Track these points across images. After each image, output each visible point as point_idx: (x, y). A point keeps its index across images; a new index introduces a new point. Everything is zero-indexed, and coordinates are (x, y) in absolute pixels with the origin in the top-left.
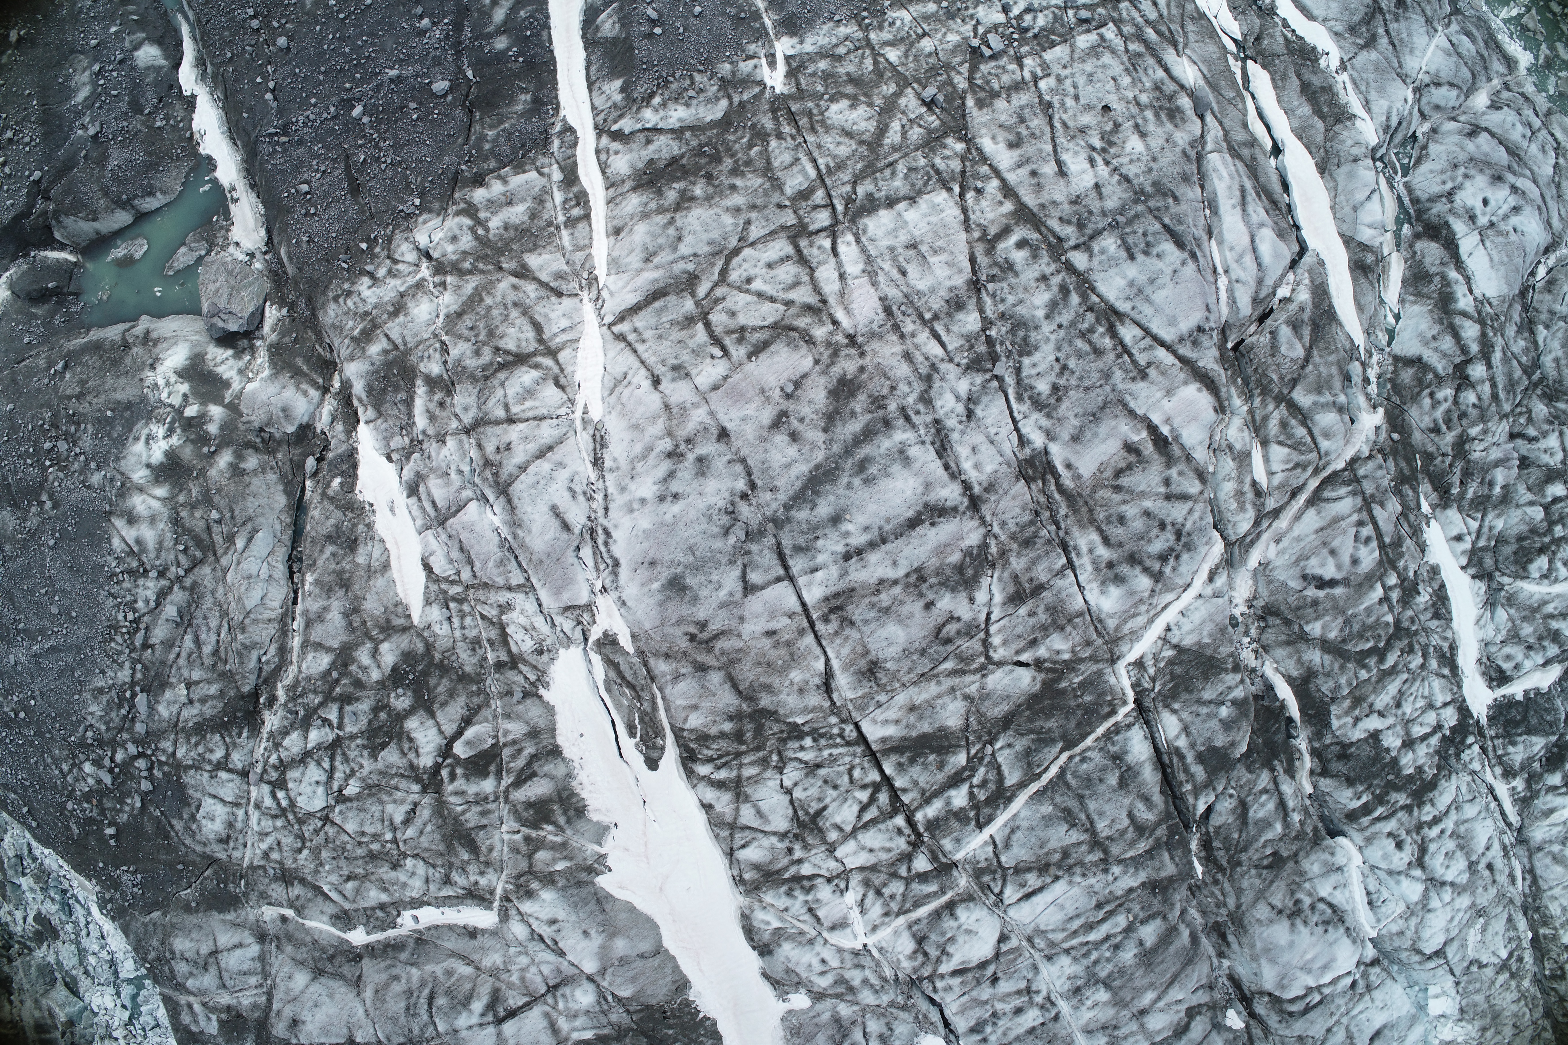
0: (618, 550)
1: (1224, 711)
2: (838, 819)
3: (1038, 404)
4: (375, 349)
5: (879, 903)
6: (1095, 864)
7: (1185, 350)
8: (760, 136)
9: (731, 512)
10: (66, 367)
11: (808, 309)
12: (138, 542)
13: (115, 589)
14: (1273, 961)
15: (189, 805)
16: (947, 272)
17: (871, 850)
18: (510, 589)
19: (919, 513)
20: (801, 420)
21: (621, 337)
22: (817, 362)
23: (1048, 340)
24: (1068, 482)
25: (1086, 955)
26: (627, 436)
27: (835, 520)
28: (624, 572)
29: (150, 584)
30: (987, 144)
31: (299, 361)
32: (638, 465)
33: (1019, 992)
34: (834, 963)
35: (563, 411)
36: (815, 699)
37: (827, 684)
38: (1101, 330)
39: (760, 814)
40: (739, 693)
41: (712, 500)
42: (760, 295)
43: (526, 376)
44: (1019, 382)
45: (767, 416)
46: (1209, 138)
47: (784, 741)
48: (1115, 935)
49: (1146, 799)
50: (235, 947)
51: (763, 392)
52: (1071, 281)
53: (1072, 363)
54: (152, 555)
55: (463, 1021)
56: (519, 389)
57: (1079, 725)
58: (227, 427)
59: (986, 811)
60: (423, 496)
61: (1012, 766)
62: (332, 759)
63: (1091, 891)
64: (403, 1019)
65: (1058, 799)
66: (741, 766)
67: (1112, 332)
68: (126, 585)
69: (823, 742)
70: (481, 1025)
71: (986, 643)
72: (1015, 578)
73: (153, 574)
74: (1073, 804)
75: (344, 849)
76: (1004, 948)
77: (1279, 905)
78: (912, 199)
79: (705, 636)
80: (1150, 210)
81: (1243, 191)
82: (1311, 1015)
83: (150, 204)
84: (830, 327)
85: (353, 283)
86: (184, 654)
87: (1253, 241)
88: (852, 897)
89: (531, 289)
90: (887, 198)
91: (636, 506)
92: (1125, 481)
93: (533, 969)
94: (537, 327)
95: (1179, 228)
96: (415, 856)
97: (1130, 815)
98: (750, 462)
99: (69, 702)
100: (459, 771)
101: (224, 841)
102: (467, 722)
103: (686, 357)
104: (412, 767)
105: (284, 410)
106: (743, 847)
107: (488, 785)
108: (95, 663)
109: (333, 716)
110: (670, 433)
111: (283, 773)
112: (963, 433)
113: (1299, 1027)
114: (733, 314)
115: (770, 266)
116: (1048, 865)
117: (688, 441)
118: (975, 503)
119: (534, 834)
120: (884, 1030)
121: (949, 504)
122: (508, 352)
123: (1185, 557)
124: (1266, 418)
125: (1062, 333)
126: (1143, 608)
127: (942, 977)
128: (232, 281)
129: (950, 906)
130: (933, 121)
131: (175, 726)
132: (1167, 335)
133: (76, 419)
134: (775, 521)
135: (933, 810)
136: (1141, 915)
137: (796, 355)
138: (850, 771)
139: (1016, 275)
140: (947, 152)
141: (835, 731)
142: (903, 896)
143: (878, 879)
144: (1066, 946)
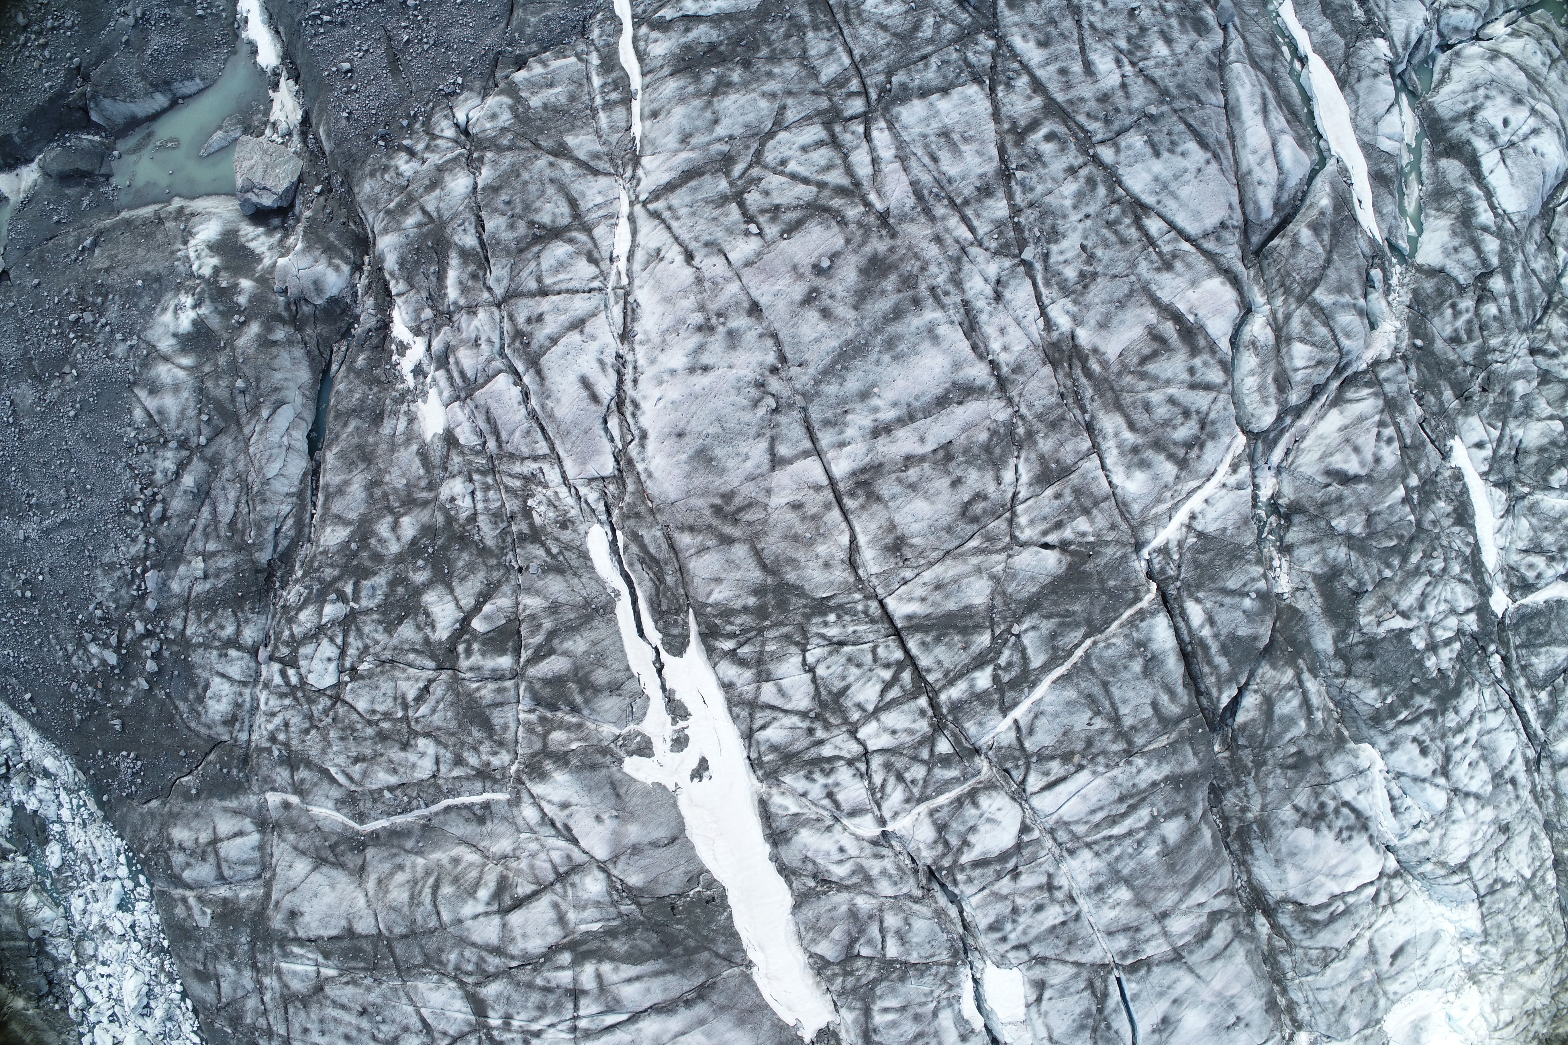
0: (645, 421)
1: (1247, 603)
2: (860, 698)
3: (1065, 290)
4: (411, 221)
5: (900, 788)
6: (1119, 755)
7: (1210, 245)
8: (797, 28)
9: (760, 385)
10: (95, 244)
11: (841, 191)
12: (160, 412)
13: (133, 461)
14: (1298, 866)
15: (195, 685)
16: (978, 160)
17: (894, 732)
18: (535, 458)
19: (948, 392)
20: (832, 297)
21: (656, 215)
22: (848, 241)
23: (1075, 229)
24: (1095, 367)
25: (1108, 850)
26: (659, 309)
27: (864, 395)
28: (651, 444)
29: (169, 454)
30: (1017, 42)
31: (332, 236)
32: (668, 338)
33: (1040, 887)
34: (853, 851)
35: (596, 284)
36: (841, 574)
37: (852, 559)
38: (1127, 221)
39: (781, 692)
40: (764, 567)
41: (742, 372)
42: (794, 177)
43: (559, 250)
44: (1046, 268)
45: (799, 291)
46: (1232, 47)
47: (808, 617)
48: (1138, 831)
49: (1170, 691)
50: (236, 835)
51: (795, 268)
52: (1099, 175)
53: (1099, 252)
54: (173, 424)
55: (469, 909)
56: (553, 262)
57: (1104, 609)
58: (256, 299)
59: (1010, 695)
60: (452, 366)
61: (1037, 649)
62: (345, 636)
63: (1114, 783)
64: (406, 910)
65: (1082, 684)
66: (763, 644)
67: (1138, 222)
68: (145, 456)
69: (847, 618)
70: (487, 914)
71: (1011, 522)
72: (1042, 458)
73: (173, 444)
74: (1097, 691)
75: (354, 730)
76: (1026, 838)
77: (1304, 807)
78: (945, 91)
79: (731, 508)
80: (1175, 111)
81: (1264, 97)
82: (1336, 925)
83: (189, 87)
84: (862, 209)
85: (390, 158)
86: (200, 528)
87: (1274, 145)
88: (872, 781)
89: (567, 166)
90: (920, 88)
91: (666, 377)
92: (1151, 367)
93: (543, 856)
94: (573, 203)
95: (1204, 130)
96: (427, 735)
97: (1155, 705)
98: (781, 336)
99: (77, 579)
100: (476, 646)
101: (230, 721)
102: (485, 596)
103: (719, 234)
104: (427, 641)
105: (316, 283)
106: (763, 727)
107: (505, 662)
108: (107, 537)
109: (349, 589)
110: (702, 308)
111: (295, 650)
112: (991, 314)
113: (1323, 937)
114: (766, 193)
115: (804, 149)
116: (1072, 754)
117: (719, 315)
118: (1002, 383)
119: (549, 715)
120: (902, 925)
121: (978, 382)
122: (542, 226)
123: (1210, 445)
124: (1288, 317)
125: (1089, 222)
126: (1168, 494)
127: (963, 868)
128: (267, 159)
129: (973, 794)
130: (965, 18)
131: (186, 603)
132: (1192, 229)
133: (103, 291)
134: (804, 394)
135: (957, 692)
136: (1165, 811)
137: (828, 234)
138: (874, 651)
139: (1045, 165)
140: (979, 48)
141: (860, 607)
142: (925, 781)
143: (900, 763)
144: (1089, 839)
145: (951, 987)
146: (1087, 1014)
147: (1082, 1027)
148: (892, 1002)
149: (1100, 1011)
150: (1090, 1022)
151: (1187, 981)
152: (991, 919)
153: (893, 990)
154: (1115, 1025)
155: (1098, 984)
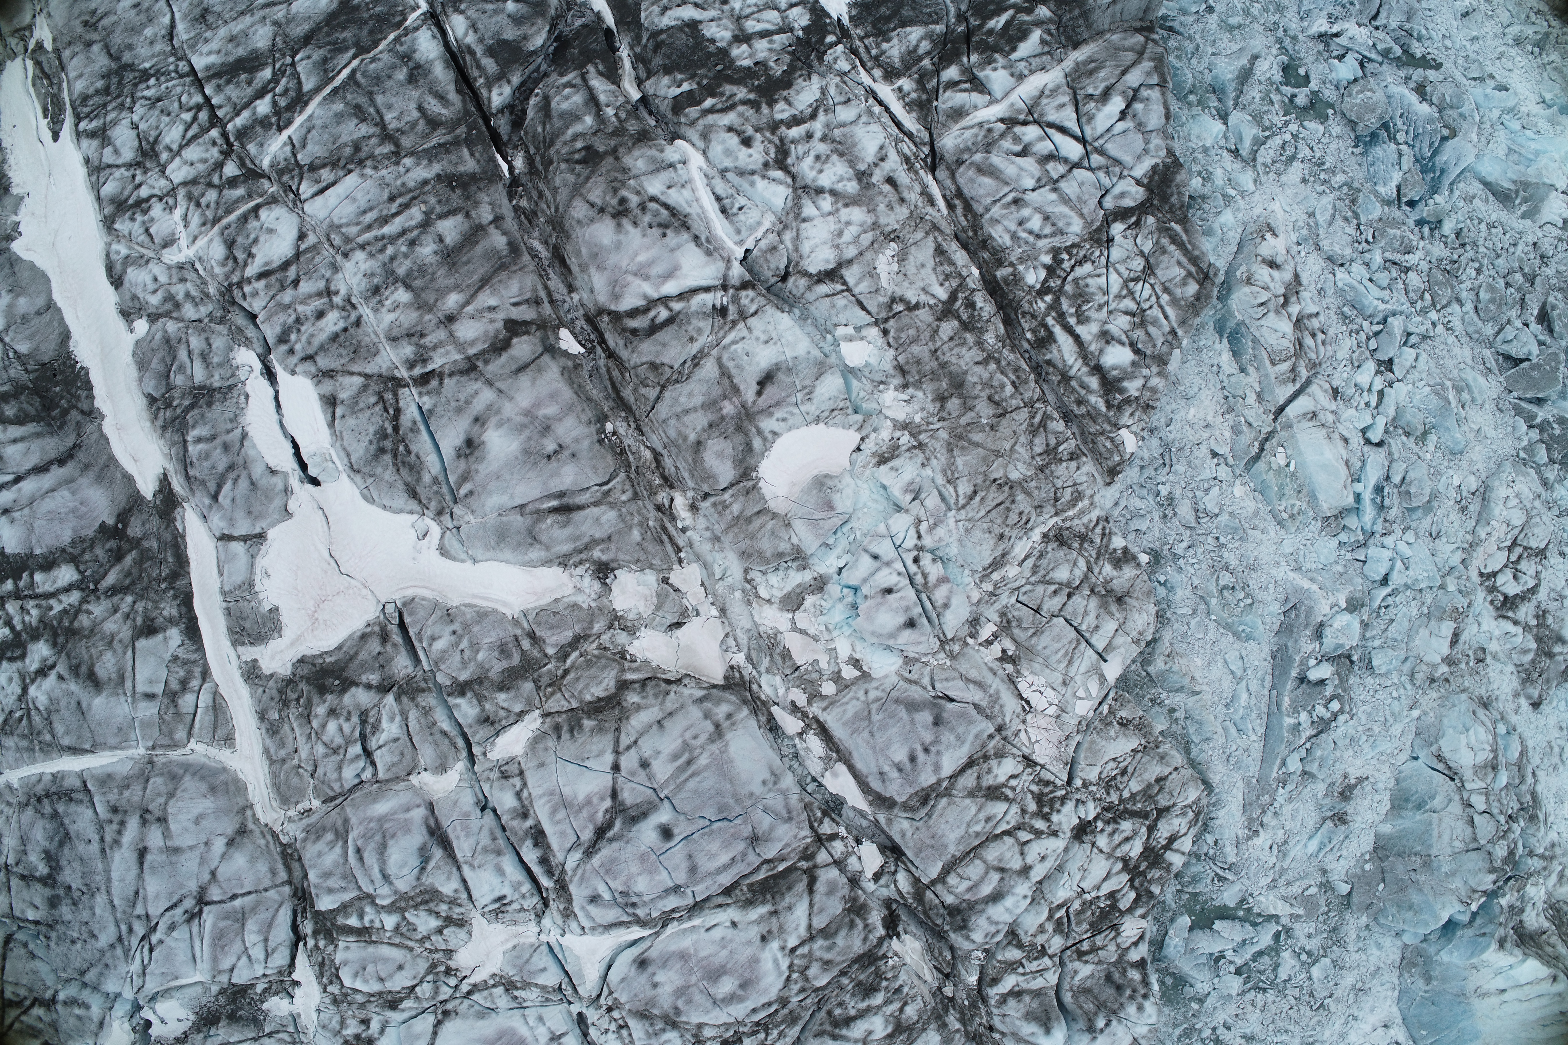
2: (168, 140)
5: (198, 213)
6: (386, 157)
14: (601, 268)
17: (192, 164)
25: (382, 250)
33: (319, 294)
34: (163, 279)
37: (171, 35)
39: (116, 152)
40: (111, 56)
48: (411, 229)
49: (442, 98)
57: (371, 33)
59: (286, 116)
61: (309, 74)
63: (383, 184)
65: (349, 97)
66: (106, 116)
69: (163, 79)
74: (362, 100)
76: (302, 245)
77: (599, 202)
82: (662, 336)
88: (178, 213)
97: (420, 108)
113: (647, 350)
116: (341, 160)
120: (204, 346)
127: (250, 282)
129: (256, 209)
135: (241, 120)
136: (438, 209)
138: (181, 101)
141: (172, 68)
142: (217, 203)
143: (196, 191)
144: (361, 240)
146: (382, 435)
147: (382, 450)
148: (201, 431)
149: (396, 429)
150: (388, 444)
151: (487, 395)
152: (276, 330)
153: (202, 418)
154: (415, 447)
155: (388, 396)
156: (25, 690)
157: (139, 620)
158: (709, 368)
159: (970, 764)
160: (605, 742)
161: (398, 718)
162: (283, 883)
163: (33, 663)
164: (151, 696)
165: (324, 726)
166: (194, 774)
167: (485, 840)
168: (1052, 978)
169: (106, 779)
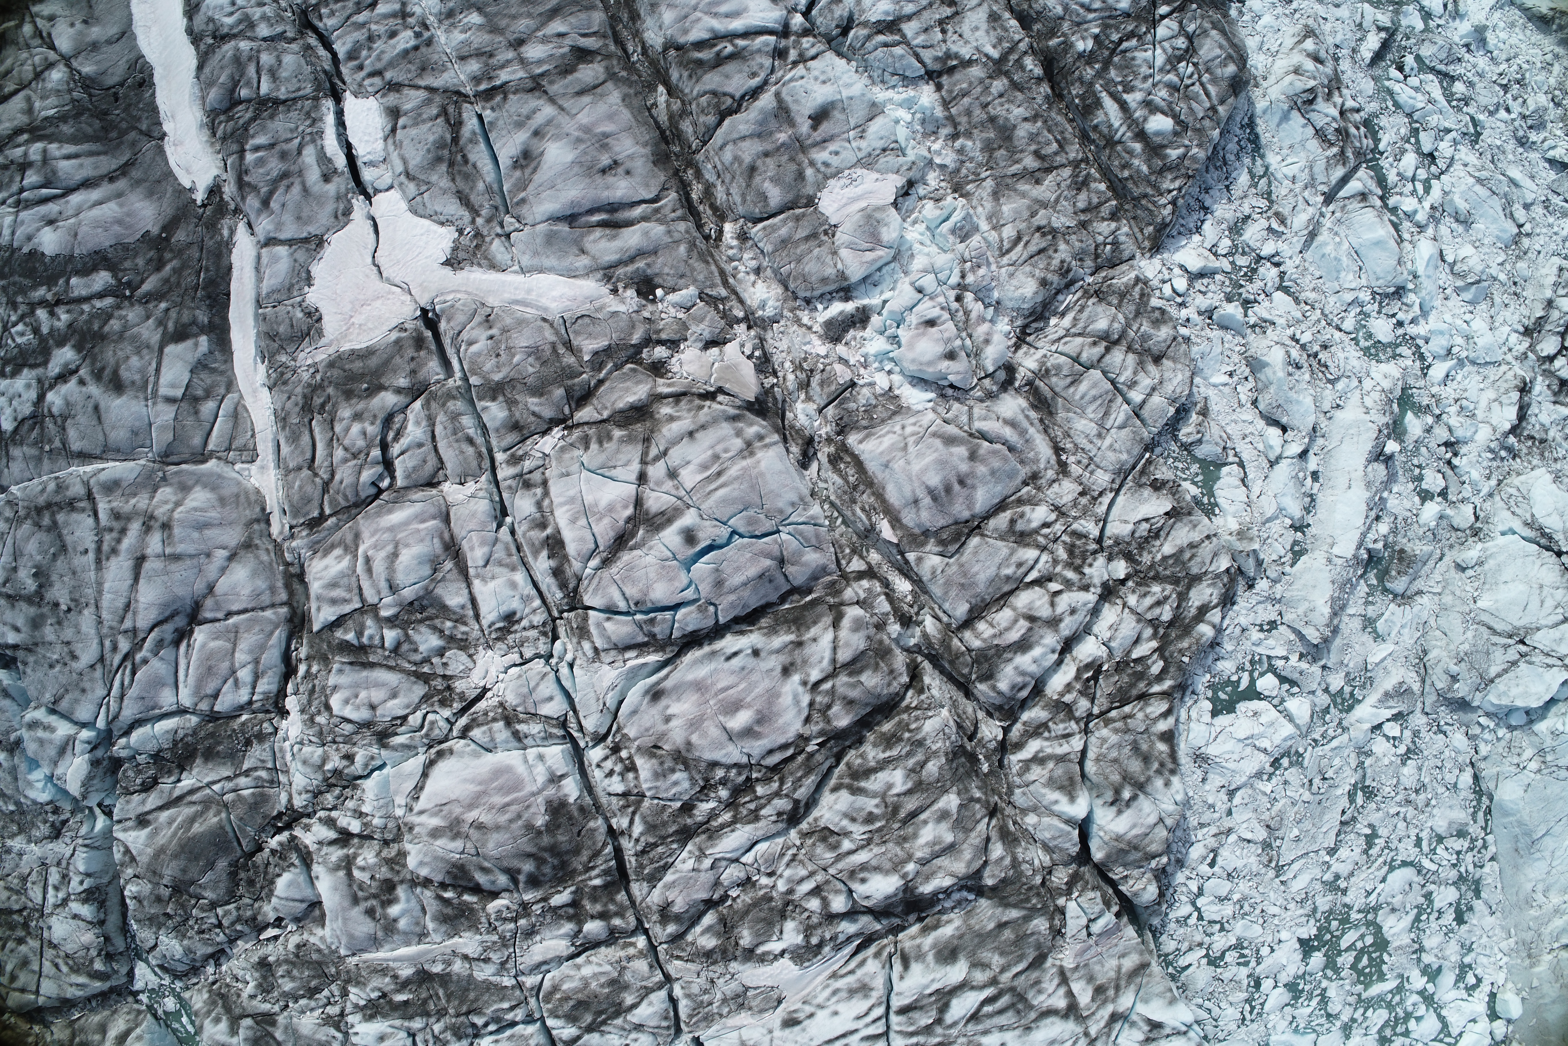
145: (314, 121)
146: (440, 145)
147: (439, 160)
148: (261, 140)
149: (455, 140)
150: (446, 152)
151: (548, 110)
152: (348, 46)
153: (263, 128)
154: (472, 157)
155: (451, 109)
156: (41, 397)
157: (171, 325)
158: (766, 100)
159: (1001, 506)
160: (634, 452)
161: (424, 423)
162: (282, 604)
163: (54, 368)
164: (170, 400)
165: (347, 430)
166: (205, 486)
167: (499, 553)
168: (1077, 743)
169: (112, 487)
